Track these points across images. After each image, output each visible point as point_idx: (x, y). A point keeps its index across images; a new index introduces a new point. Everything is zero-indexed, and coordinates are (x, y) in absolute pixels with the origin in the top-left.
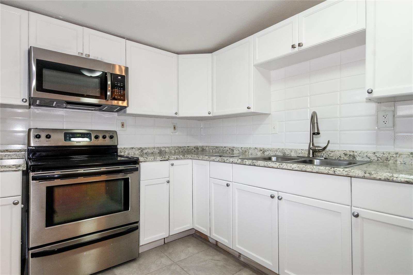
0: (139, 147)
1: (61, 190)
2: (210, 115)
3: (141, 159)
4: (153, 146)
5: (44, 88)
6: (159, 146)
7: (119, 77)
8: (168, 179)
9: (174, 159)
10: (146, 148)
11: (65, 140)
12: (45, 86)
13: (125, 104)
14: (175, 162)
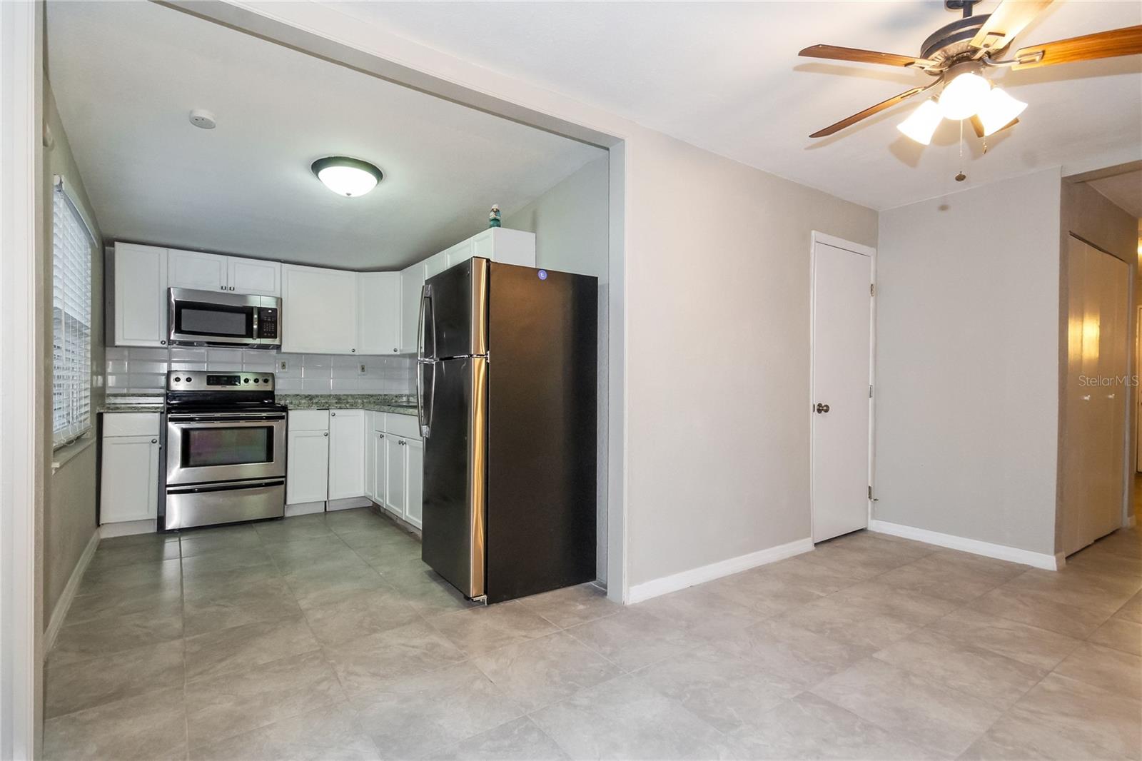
0: (307, 394)
1: (196, 433)
2: (396, 353)
3: (290, 407)
4: (329, 394)
5: (183, 329)
6: (338, 393)
7: (270, 311)
8: (327, 432)
9: (337, 408)
10: (317, 396)
11: (208, 384)
12: (183, 328)
13: (276, 342)
14: (337, 412)
